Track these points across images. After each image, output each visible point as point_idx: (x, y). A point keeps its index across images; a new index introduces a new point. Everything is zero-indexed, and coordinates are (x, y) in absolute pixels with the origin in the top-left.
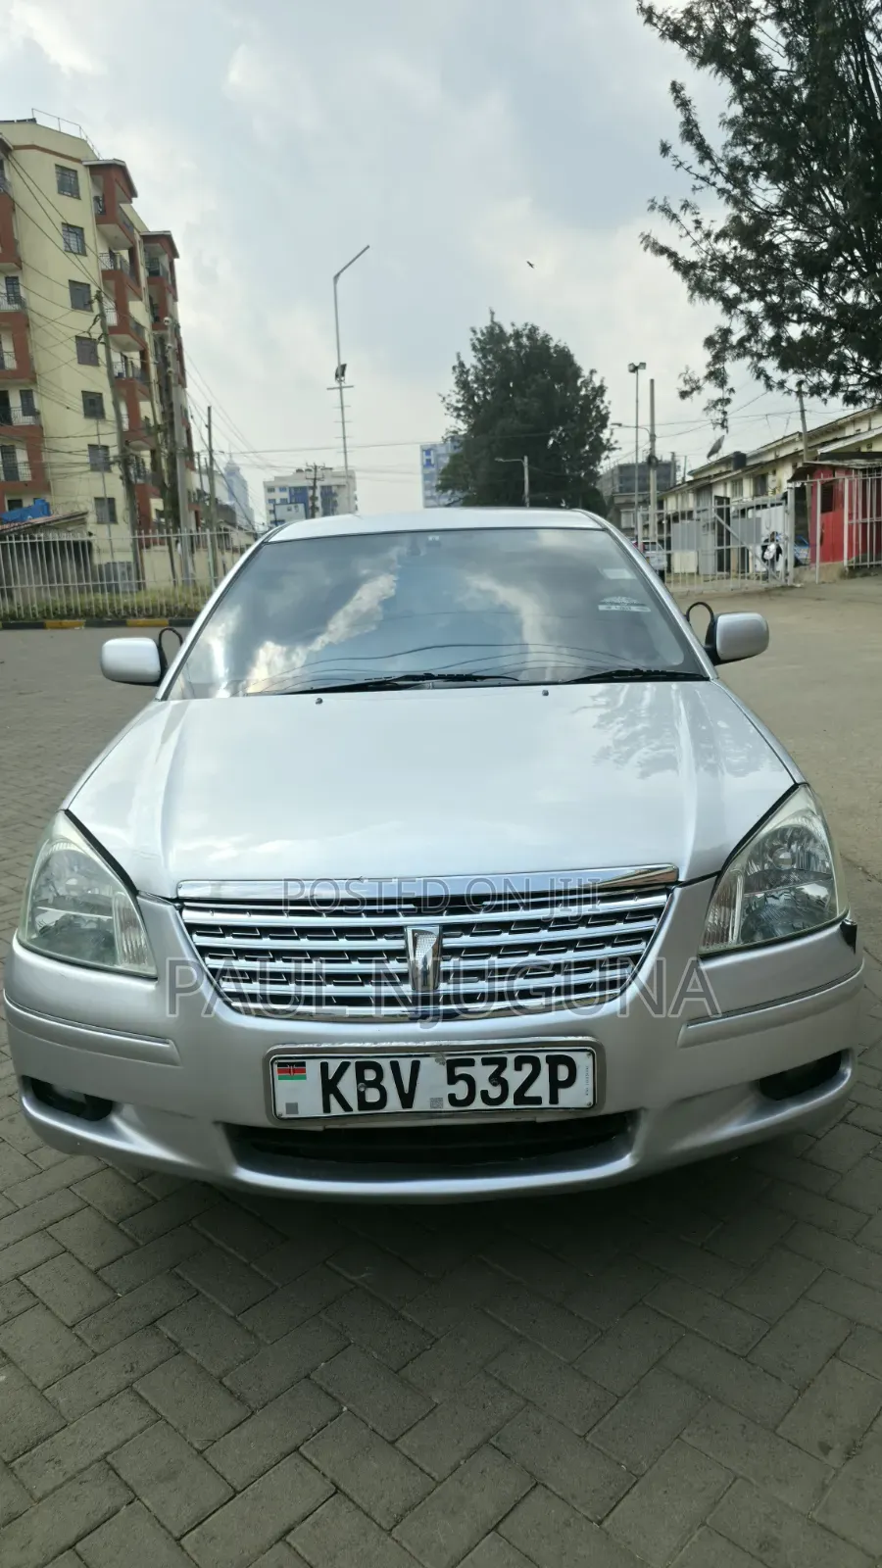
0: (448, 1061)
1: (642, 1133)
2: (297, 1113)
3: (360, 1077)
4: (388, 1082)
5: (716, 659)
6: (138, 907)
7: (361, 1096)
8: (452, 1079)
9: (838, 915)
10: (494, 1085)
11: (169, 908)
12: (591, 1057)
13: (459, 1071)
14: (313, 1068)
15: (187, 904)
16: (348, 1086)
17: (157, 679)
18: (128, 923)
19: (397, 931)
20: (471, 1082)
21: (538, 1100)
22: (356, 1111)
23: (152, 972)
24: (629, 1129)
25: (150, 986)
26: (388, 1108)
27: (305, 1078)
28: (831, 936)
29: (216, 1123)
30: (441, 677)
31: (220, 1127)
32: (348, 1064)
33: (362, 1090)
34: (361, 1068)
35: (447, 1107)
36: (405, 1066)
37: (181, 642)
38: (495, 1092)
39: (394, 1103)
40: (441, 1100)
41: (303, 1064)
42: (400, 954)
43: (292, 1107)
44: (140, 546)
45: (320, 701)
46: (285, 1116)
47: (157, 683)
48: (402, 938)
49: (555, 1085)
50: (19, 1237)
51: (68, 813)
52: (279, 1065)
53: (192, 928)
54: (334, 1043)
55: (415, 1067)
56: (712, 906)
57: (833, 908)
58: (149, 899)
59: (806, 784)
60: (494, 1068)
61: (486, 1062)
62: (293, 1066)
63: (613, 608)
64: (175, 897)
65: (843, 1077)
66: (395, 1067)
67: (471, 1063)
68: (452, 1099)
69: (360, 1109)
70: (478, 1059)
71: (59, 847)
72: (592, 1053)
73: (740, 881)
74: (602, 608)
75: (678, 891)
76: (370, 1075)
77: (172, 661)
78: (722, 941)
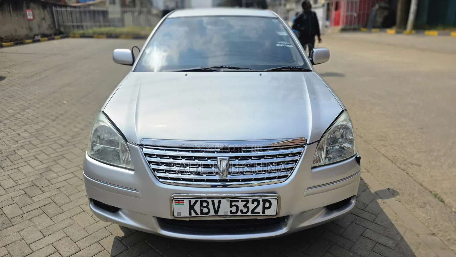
0: (230, 201)
1: (290, 222)
2: (181, 215)
3: (201, 205)
4: (211, 206)
5: (313, 63)
6: (128, 146)
7: (202, 211)
8: (231, 206)
9: (355, 154)
10: (245, 208)
11: (138, 147)
12: (277, 200)
13: (234, 204)
14: (186, 202)
15: (144, 146)
16: (197, 207)
17: (131, 63)
18: (124, 151)
19: (215, 158)
20: (237, 207)
21: (258, 213)
22: (200, 215)
23: (132, 168)
24: (286, 220)
25: (132, 173)
26: (210, 214)
27: (183, 205)
28: (352, 160)
29: (154, 217)
30: (226, 67)
31: (155, 218)
32: (198, 201)
33: (202, 209)
34: (202, 202)
35: (229, 214)
36: (216, 202)
37: (140, 51)
38: (245, 210)
39: (212, 213)
40: (227, 212)
41: (183, 200)
42: (216, 166)
43: (179, 214)
44: (124, 12)
45: (186, 75)
46: (177, 216)
47: (132, 65)
48: (216, 160)
49: (264, 208)
50: (90, 245)
51: (103, 112)
52: (175, 200)
53: (146, 155)
54: (193, 194)
55: (220, 202)
56: (317, 150)
57: (353, 151)
58: (132, 144)
59: (346, 110)
60: (245, 203)
61: (242, 201)
62: (179, 201)
63: (281, 45)
64: (140, 144)
65: (352, 203)
66: (213, 202)
67: (238, 201)
68: (231, 212)
69: (201, 214)
70: (240, 200)
71: (101, 124)
72: (277, 199)
73: (325, 143)
74: (278, 45)
75: (306, 147)
76: (205, 204)
77: (137, 58)
78: (319, 162)
